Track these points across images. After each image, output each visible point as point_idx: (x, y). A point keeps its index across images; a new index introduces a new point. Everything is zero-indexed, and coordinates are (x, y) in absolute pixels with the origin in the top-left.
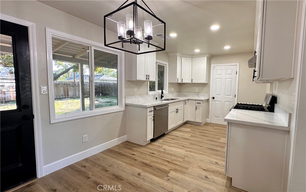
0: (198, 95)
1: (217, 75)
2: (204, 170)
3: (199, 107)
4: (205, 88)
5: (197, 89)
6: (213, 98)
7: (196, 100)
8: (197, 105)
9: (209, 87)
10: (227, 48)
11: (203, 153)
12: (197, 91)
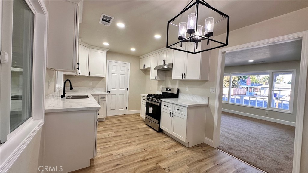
0: (92, 89)
1: (113, 70)
2: (168, 149)
3: (103, 102)
4: (100, 82)
5: (91, 83)
6: (109, 92)
7: (99, 95)
8: (100, 100)
9: (105, 81)
10: (133, 49)
11: (146, 140)
12: (91, 84)
